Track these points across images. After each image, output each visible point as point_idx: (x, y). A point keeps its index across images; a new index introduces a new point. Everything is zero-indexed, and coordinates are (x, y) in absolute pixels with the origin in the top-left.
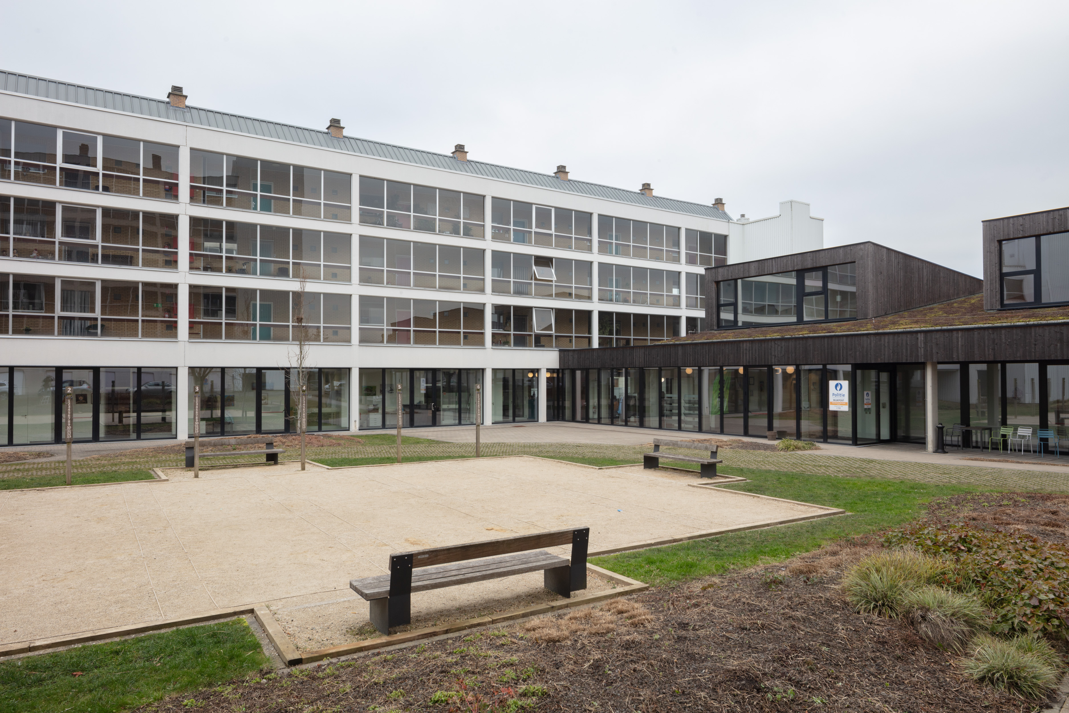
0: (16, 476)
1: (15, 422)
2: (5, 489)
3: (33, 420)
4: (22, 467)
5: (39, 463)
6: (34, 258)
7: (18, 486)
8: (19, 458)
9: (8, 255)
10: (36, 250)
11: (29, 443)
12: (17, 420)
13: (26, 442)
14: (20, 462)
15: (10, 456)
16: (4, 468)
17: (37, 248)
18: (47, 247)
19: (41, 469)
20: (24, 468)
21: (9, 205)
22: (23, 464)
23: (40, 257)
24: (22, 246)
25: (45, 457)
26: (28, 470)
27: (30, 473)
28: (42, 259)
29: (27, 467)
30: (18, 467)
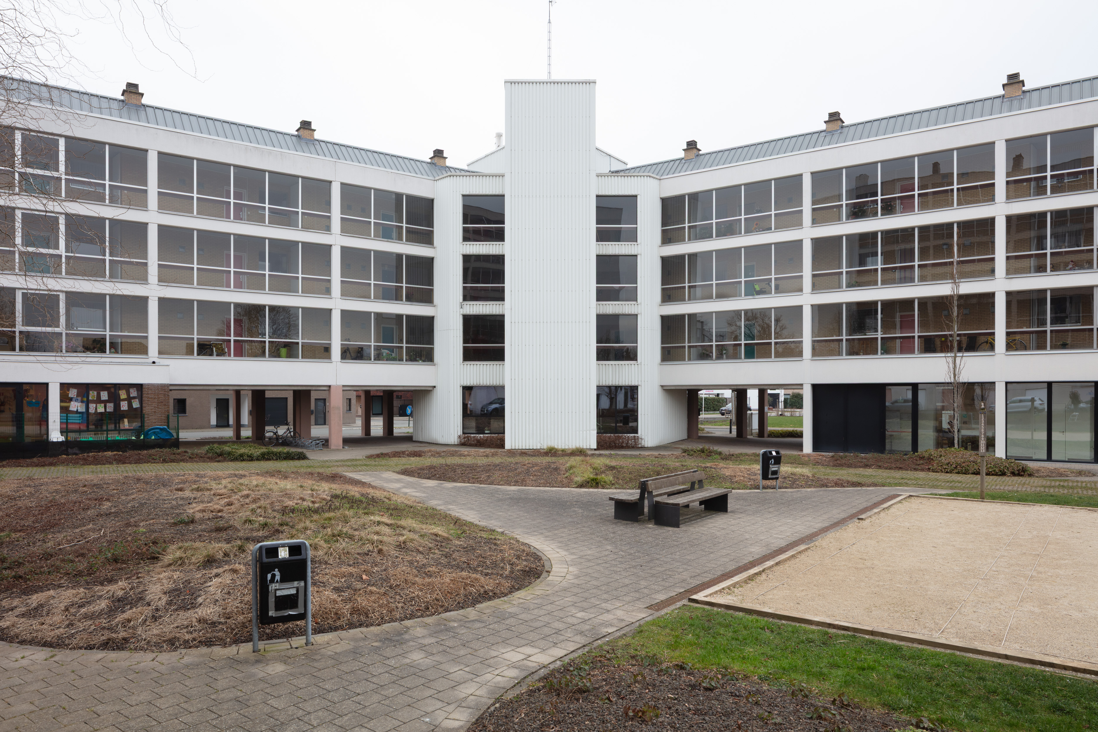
0: (1062, 492)
1: (1054, 438)
2: (1055, 504)
3: (1072, 437)
4: (1066, 484)
5: (1082, 482)
6: (1070, 269)
7: (1068, 503)
8: (1061, 475)
9: (1045, 271)
10: (1072, 261)
11: (1067, 460)
12: (1056, 436)
13: (1063, 459)
14: (1063, 478)
15: (1052, 471)
16: (1048, 483)
17: (1073, 259)
18: (1084, 257)
19: (1086, 488)
20: (1068, 485)
21: (1046, 221)
22: (1066, 480)
23: (1077, 268)
24: (1058, 259)
25: (1087, 476)
26: (1072, 488)
27: (1075, 491)
28: (1079, 269)
29: (1070, 484)
30: (1062, 484)
